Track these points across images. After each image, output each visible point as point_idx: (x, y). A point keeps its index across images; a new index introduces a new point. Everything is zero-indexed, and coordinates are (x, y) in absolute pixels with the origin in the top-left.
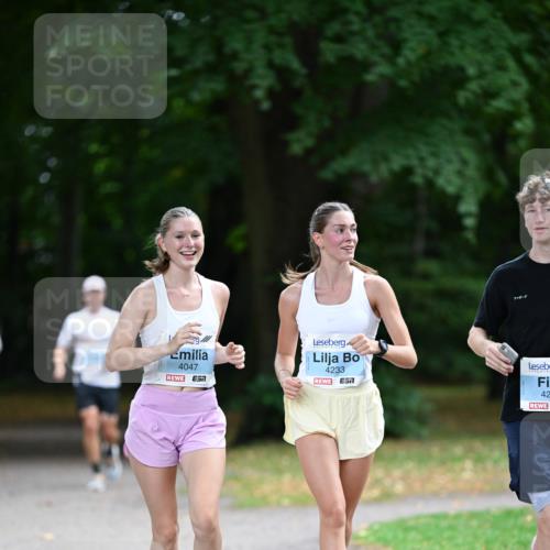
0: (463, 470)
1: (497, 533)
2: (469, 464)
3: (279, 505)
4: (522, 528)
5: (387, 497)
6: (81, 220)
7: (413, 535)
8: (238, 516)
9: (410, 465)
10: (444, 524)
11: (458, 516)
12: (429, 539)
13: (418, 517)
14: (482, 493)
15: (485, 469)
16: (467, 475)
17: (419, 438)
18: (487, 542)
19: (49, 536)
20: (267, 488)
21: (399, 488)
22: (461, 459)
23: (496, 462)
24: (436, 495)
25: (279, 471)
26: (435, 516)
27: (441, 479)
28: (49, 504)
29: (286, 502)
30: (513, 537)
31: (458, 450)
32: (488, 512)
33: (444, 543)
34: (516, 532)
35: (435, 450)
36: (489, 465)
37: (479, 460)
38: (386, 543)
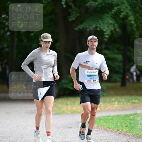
0: (115, 104)
1: (124, 121)
2: (116, 103)
3: (67, 113)
4: (130, 119)
6: (16, 40)
7: (102, 121)
8: (57, 116)
10: (110, 118)
11: (114, 116)
12: (106, 122)
13: (103, 117)
14: (120, 110)
15: (120, 104)
16: (116, 106)
18: (121, 123)
19: (8, 121)
20: (64, 109)
21: (98, 109)
22: (114, 101)
23: (123, 102)
24: (108, 111)
25: (67, 105)
26: (108, 116)
27: (109, 107)
28: (8, 113)
29: (69, 112)
30: (128, 122)
31: (113, 99)
32: (121, 115)
33: (110, 123)
34: (128, 120)
35: (108, 99)
36: (122, 103)
37: (119, 102)
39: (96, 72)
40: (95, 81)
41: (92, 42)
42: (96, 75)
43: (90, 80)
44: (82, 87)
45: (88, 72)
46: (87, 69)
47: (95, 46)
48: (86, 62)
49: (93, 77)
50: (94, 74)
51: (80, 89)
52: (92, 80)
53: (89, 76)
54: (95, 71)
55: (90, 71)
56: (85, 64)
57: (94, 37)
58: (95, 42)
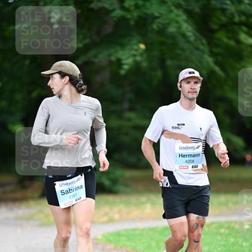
5: (111, 221)
7: (123, 238)
9: (122, 206)
10: (137, 232)
11: (143, 230)
13: (126, 230)
14: (154, 219)
15: (156, 208)
16: (148, 211)
17: (126, 193)
18: (157, 241)
21: (117, 216)
24: (133, 220)
26: (134, 230)
27: (136, 212)
31: (143, 199)
32: (157, 228)
33: (137, 242)
35: (133, 199)
37: (153, 204)
38: (110, 242)
39: (198, 147)
40: (196, 167)
41: (189, 83)
42: (198, 155)
43: (186, 164)
44: (167, 181)
45: (181, 148)
46: (180, 141)
47: (195, 92)
48: (178, 125)
49: (192, 159)
50: (194, 151)
51: (165, 186)
52: (190, 166)
53: (183, 156)
54: (196, 145)
55: (185, 145)
56: (175, 131)
57: (193, 73)
58: (196, 83)
